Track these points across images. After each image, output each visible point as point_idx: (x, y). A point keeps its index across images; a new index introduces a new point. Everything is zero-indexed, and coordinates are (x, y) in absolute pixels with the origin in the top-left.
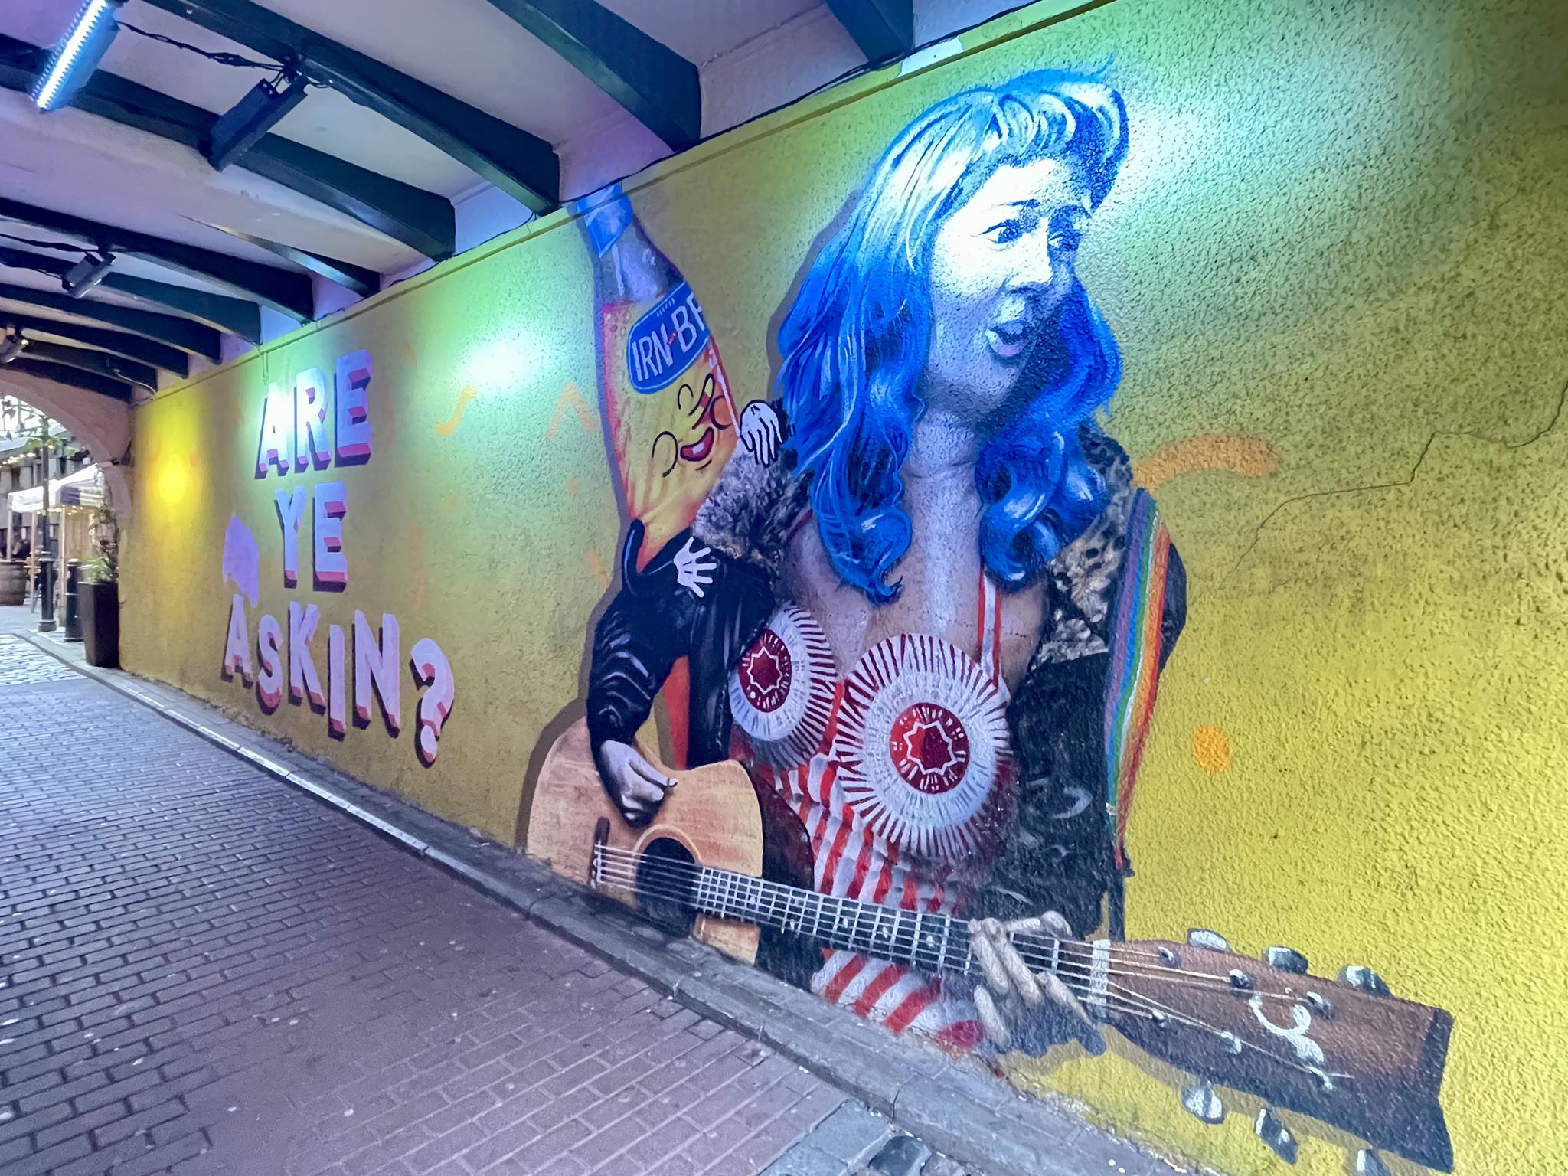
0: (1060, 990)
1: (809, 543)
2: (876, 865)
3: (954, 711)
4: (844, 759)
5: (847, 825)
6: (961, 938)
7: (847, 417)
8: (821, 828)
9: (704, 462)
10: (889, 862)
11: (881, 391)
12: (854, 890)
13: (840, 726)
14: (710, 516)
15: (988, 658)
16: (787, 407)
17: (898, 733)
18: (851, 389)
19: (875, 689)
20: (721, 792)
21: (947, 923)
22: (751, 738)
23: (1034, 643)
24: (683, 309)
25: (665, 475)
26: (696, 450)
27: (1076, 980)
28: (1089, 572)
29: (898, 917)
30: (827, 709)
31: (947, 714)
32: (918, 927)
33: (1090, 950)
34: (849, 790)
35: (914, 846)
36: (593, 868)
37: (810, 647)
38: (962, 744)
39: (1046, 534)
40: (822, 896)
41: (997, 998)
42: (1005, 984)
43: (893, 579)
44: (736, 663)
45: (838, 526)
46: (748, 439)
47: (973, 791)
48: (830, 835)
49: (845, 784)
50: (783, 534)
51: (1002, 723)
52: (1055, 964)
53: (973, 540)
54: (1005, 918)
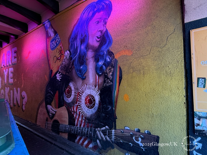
0: (108, 138)
1: (74, 71)
2: (83, 121)
3: (93, 95)
4: (79, 105)
5: (79, 115)
6: (95, 131)
7: (78, 51)
8: (76, 116)
9: (60, 60)
10: (85, 120)
11: (83, 47)
12: (80, 126)
13: (78, 99)
14: (61, 68)
15: (97, 87)
16: (71, 51)
17: (86, 100)
18: (79, 47)
19: (83, 93)
20: (63, 112)
21: (93, 129)
22: (66, 102)
23: (103, 84)
24: (57, 37)
25: (55, 62)
26: (59, 58)
27: (110, 137)
29: (86, 129)
30: (76, 97)
32: (89, 130)
33: (112, 132)
34: (80, 109)
35: (88, 117)
36: (46, 126)
37: (74, 87)
39: (104, 67)
40: (76, 127)
41: (100, 141)
42: (101, 138)
43: (85, 76)
45: (78, 68)
46: (66, 56)
48: (77, 117)
49: (79, 108)
51: (99, 97)
52: (107, 134)
53: (95, 68)
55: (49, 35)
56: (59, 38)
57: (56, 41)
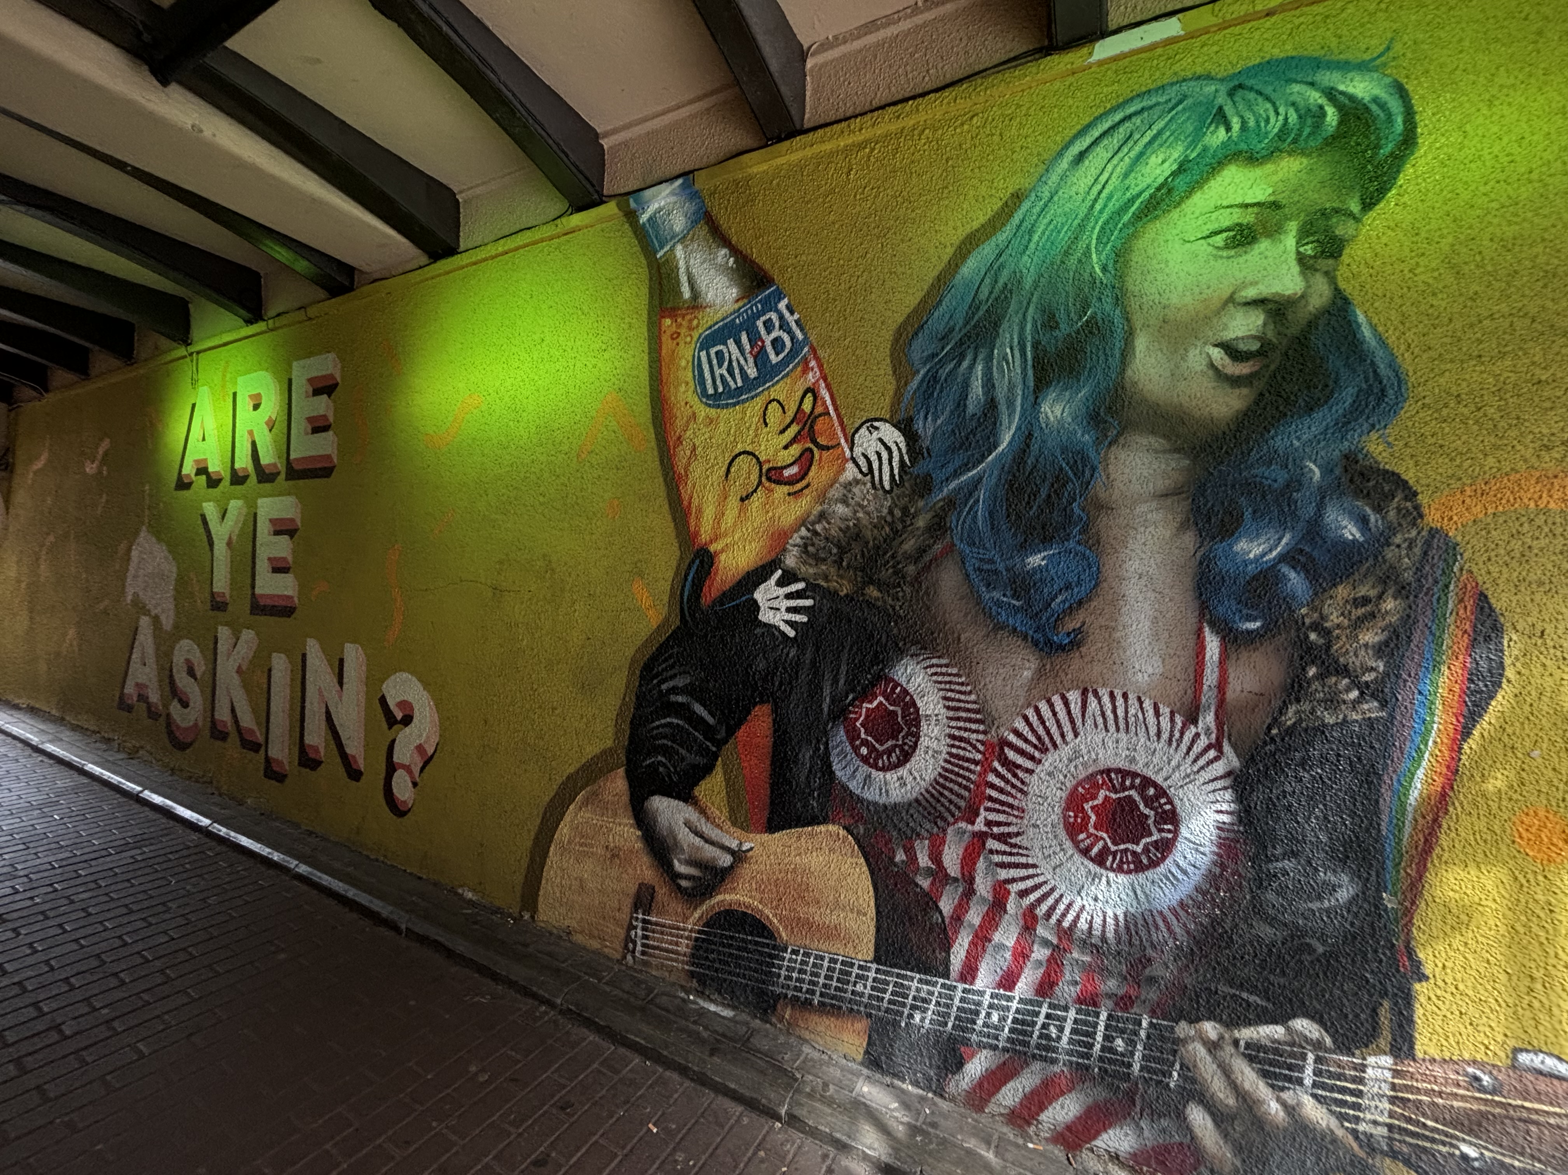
0: (1317, 1114)
1: (949, 580)
2: (1040, 953)
3: (1159, 779)
4: (997, 830)
5: (998, 906)
6: (1165, 1043)
7: (1006, 439)
8: (961, 909)
9: (799, 486)
10: (1060, 950)
11: (1058, 410)
12: (1007, 982)
13: (990, 792)
14: (805, 546)
15: (1208, 719)
16: (919, 425)
17: (1073, 801)
18: (1009, 409)
19: (1044, 750)
20: (815, 861)
21: (1145, 1024)
22: (860, 800)
23: (1277, 703)
24: (774, 316)
25: (742, 500)
26: (787, 473)
27: (1343, 1103)
28: (1358, 624)
29: (1072, 1014)
30: (973, 772)
31: (1147, 782)
32: (1101, 1027)
33: (1363, 1068)
34: (1002, 865)
35: (1097, 932)
36: (628, 939)
37: (945, 698)
38: (1171, 818)
39: (1295, 580)
40: (961, 986)
41: (1220, 1117)
42: (1231, 1101)
43: (1071, 625)
44: (840, 713)
45: (991, 561)
46: (862, 462)
47: (1185, 872)
48: (974, 916)
49: (997, 858)
50: (911, 569)
51: (1228, 795)
52: (1308, 1082)
53: (1188, 582)
54: (1233, 1022)
55: (687, 294)
56: (791, 319)
57: (754, 338)
